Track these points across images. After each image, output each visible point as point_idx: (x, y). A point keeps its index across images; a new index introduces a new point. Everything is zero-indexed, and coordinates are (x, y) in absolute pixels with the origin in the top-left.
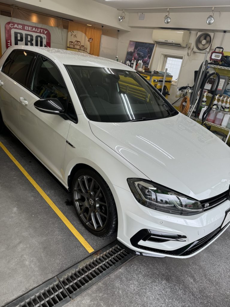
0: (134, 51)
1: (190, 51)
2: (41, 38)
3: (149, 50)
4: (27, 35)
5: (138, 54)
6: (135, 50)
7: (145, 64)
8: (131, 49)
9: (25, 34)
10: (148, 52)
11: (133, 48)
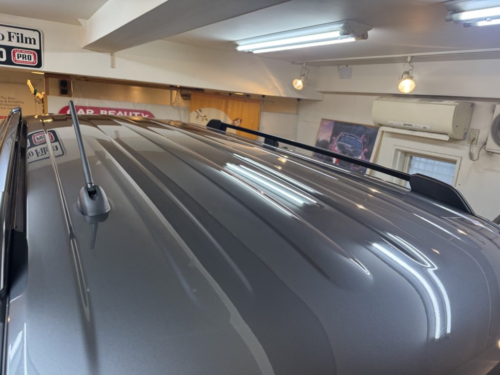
0: (332, 140)
1: (475, 150)
3: (365, 140)
5: (341, 147)
6: (334, 138)
8: (326, 136)
10: (364, 143)
11: (330, 134)
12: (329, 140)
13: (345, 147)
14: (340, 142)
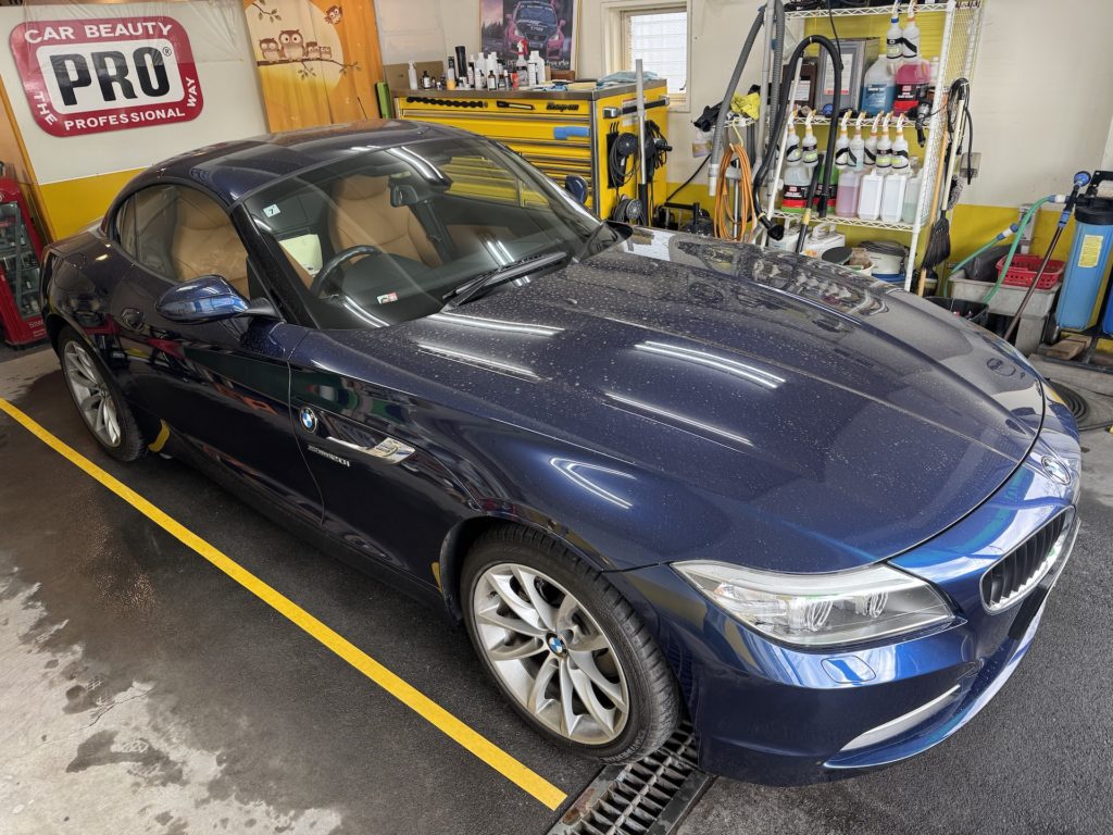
0: (506, 21)
2: (157, 56)
3: (558, 6)
4: (99, 58)
5: (524, 28)
6: (509, 16)
7: (557, 58)
8: (495, 16)
9: (93, 55)
10: (557, 12)
11: (499, 10)
12: (501, 21)
13: (529, 27)
14: (520, 21)
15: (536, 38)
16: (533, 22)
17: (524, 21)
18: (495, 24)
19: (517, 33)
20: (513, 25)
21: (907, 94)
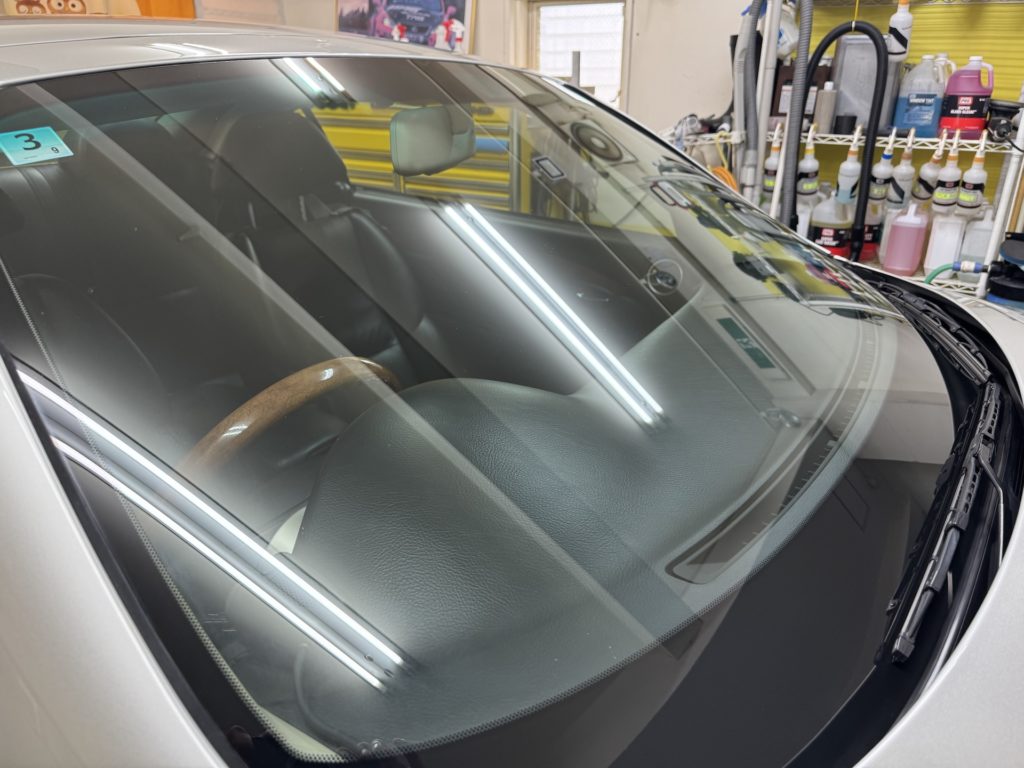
8: (357, 2)
13: (405, 16)
14: (392, 7)
15: (414, 29)
16: (408, 8)
17: (398, 7)
18: (357, 11)
19: (387, 22)
20: (382, 11)
21: (964, 107)
